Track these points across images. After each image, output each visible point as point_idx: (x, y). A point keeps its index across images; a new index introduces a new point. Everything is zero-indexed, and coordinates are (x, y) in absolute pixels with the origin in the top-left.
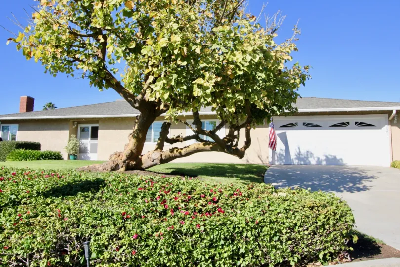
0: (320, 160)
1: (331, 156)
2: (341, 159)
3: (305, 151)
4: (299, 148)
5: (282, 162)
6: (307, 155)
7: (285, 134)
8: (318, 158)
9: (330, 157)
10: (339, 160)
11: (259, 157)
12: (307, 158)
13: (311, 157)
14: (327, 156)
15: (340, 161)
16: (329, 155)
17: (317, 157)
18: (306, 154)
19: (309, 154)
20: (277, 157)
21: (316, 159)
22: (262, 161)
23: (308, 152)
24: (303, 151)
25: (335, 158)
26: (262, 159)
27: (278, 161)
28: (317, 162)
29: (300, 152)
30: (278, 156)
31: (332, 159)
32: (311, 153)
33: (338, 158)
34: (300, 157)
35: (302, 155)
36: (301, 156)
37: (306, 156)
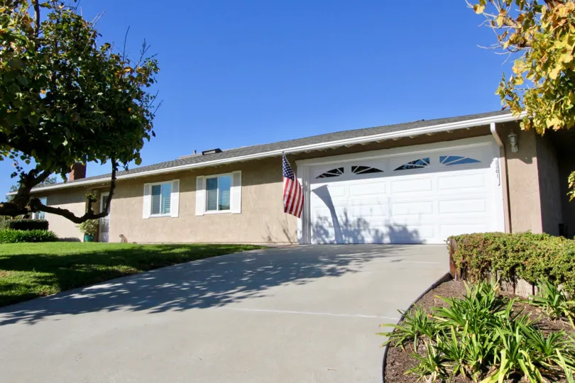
0: (380, 234)
1: (399, 226)
2: (416, 232)
3: (356, 219)
4: (346, 214)
5: (320, 239)
6: (359, 226)
7: (325, 188)
8: (377, 231)
9: (396, 228)
10: (411, 235)
11: (284, 231)
12: (359, 231)
13: (365, 229)
14: (391, 228)
15: (414, 235)
16: (396, 225)
17: (373, 229)
18: (356, 223)
19: (361, 224)
20: (314, 231)
21: (373, 233)
22: (289, 239)
23: (359, 220)
24: (352, 219)
25: (405, 229)
26: (289, 235)
27: (314, 237)
28: (374, 238)
29: (347, 220)
30: (315, 229)
31: (400, 232)
32: (365, 222)
33: (410, 229)
34: (347, 230)
35: (350, 226)
36: (349, 228)
37: (357, 228)
